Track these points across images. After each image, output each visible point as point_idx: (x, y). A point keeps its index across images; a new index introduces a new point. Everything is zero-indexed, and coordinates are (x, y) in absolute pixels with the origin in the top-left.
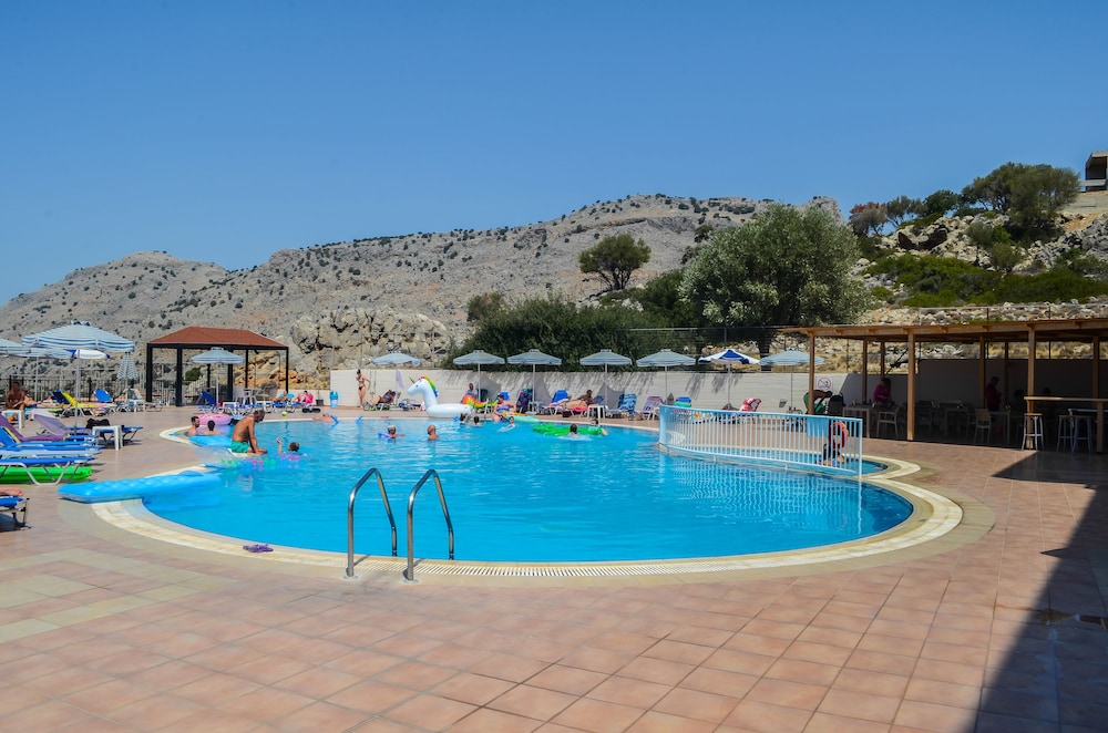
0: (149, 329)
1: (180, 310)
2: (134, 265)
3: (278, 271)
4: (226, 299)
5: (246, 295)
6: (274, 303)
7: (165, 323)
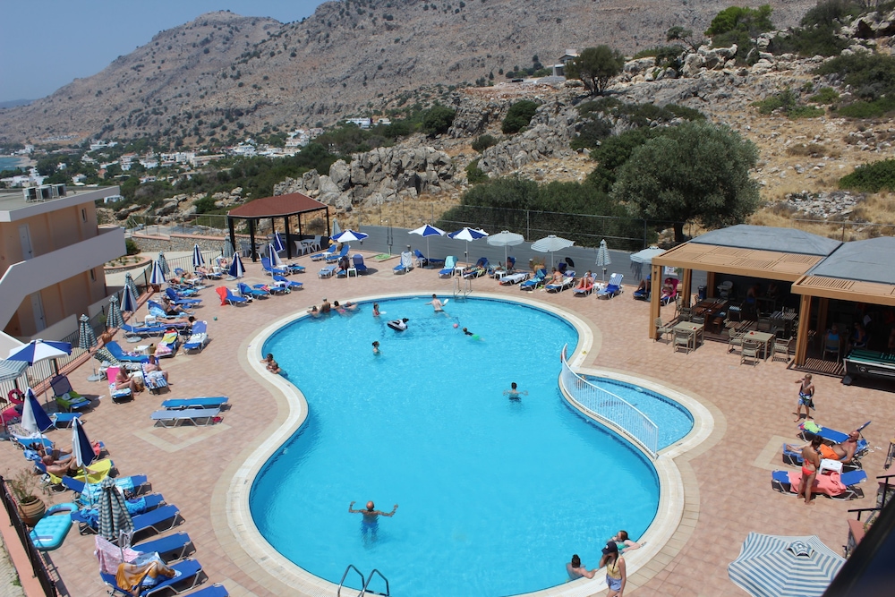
0: (223, 80)
1: (246, 62)
2: (205, 25)
3: (323, 22)
4: (283, 50)
5: (298, 44)
6: (322, 50)
7: (235, 73)
